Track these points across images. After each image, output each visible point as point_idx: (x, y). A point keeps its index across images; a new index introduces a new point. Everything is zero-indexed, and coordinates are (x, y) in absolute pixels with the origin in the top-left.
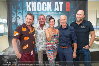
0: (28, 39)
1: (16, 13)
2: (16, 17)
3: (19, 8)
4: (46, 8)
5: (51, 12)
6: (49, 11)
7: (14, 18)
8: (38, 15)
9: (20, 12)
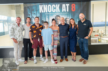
1: (31, 14)
2: (31, 17)
4: (55, 9)
6: (58, 12)
8: (48, 15)
9: (34, 14)
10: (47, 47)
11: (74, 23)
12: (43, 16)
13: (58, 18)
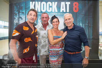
0: (30, 40)
1: (19, 13)
2: (18, 18)
3: (21, 8)
4: (51, 8)
5: (56, 12)
7: (17, 18)
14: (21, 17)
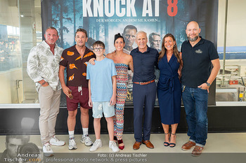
0: (74, 67)
1: (61, 20)
2: (60, 30)
4: (123, 10)
5: (135, 18)
6: (131, 17)
8: (106, 24)
9: (69, 19)
10: (100, 108)
11: (172, 47)
12: (92, 26)
13: (132, 32)
14: (65, 28)
